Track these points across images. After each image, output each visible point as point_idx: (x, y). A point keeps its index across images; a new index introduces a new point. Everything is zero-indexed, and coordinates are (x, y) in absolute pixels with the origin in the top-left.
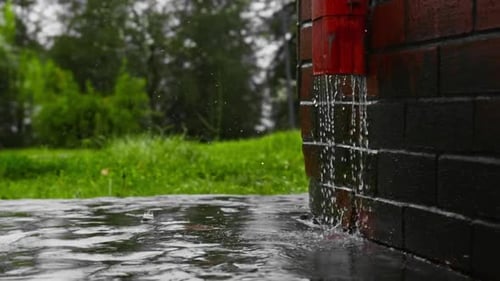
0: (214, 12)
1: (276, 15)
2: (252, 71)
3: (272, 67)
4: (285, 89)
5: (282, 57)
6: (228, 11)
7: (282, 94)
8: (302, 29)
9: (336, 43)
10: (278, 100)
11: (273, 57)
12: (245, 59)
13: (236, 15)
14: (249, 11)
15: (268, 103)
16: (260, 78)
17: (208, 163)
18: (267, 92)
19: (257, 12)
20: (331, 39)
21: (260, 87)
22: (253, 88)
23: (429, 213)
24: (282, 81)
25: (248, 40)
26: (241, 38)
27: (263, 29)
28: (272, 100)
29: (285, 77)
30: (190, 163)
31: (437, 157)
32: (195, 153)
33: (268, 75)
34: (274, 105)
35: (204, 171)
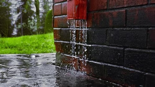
0: (3, 6)
1: (18, 8)
2: (12, 21)
3: (17, 20)
4: (20, 25)
5: (19, 18)
6: (6, 6)
7: (19, 26)
8: (54, 5)
9: (78, 9)
10: (18, 28)
11: (17, 18)
12: (10, 18)
13: (8, 7)
14: (11, 6)
15: (16, 28)
16: (14, 23)
17: (7, 44)
18: (15, 26)
19: (13, 7)
20: (76, 7)
21: (14, 25)
22: (12, 25)
23: (119, 68)
24: (19, 23)
25: (11, 13)
26: (9, 13)
27: (15, 11)
28: (17, 28)
29: (20, 22)
30: (2, 44)
31: (124, 49)
32: (3, 41)
33: (16, 22)
34: (17, 29)
35: (7, 46)
